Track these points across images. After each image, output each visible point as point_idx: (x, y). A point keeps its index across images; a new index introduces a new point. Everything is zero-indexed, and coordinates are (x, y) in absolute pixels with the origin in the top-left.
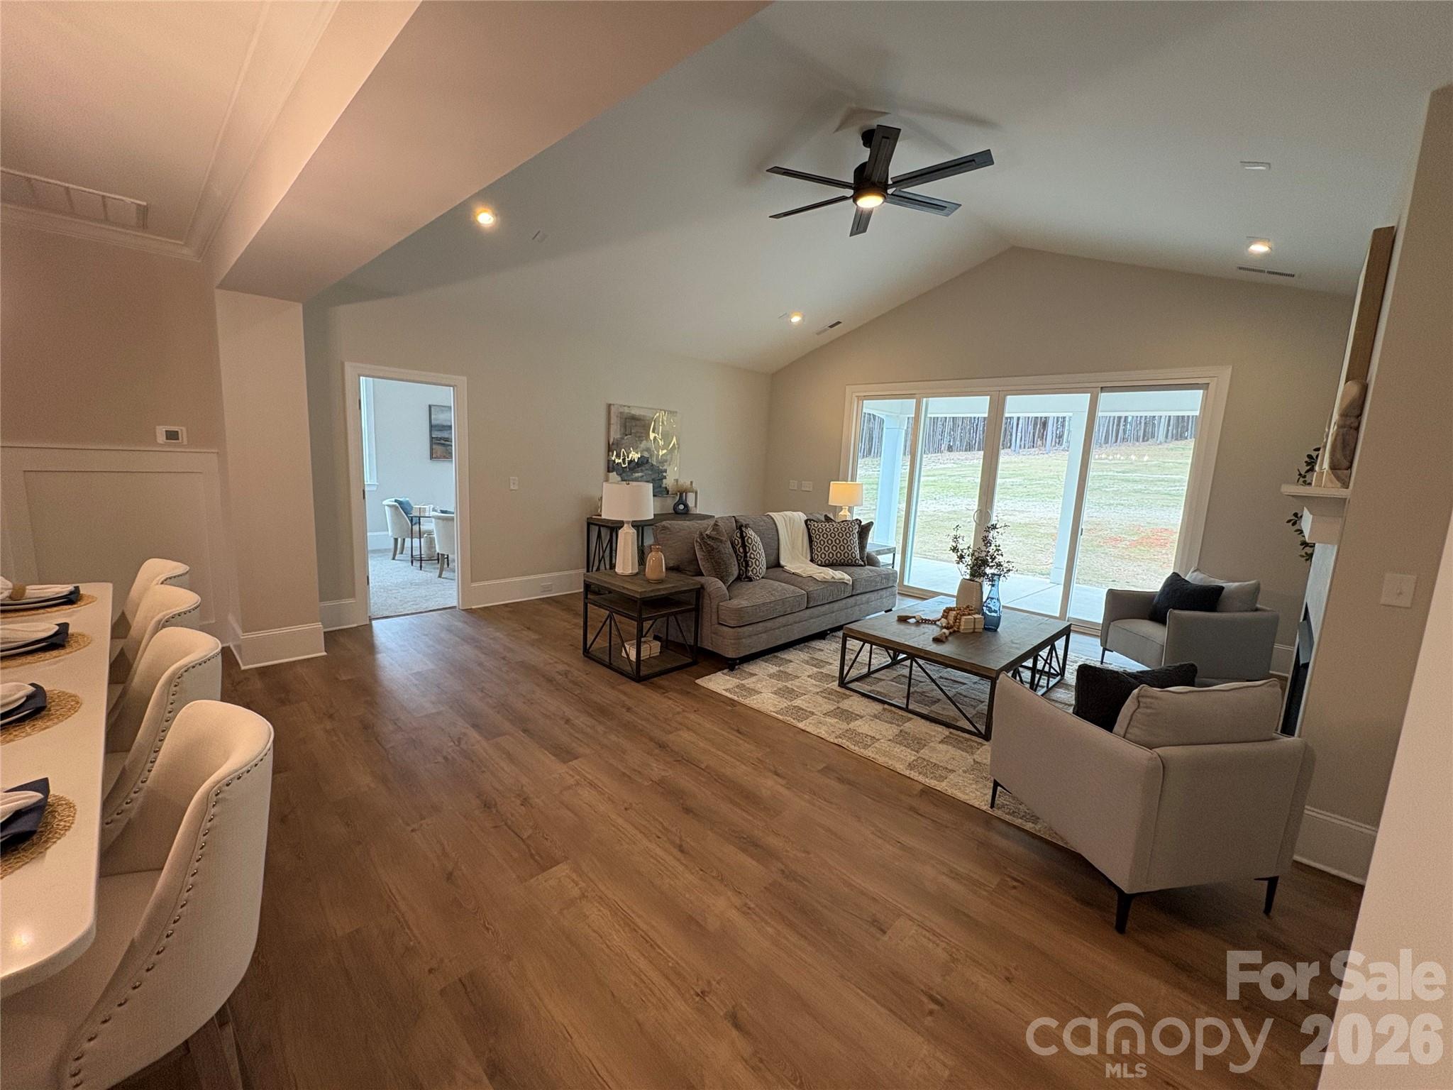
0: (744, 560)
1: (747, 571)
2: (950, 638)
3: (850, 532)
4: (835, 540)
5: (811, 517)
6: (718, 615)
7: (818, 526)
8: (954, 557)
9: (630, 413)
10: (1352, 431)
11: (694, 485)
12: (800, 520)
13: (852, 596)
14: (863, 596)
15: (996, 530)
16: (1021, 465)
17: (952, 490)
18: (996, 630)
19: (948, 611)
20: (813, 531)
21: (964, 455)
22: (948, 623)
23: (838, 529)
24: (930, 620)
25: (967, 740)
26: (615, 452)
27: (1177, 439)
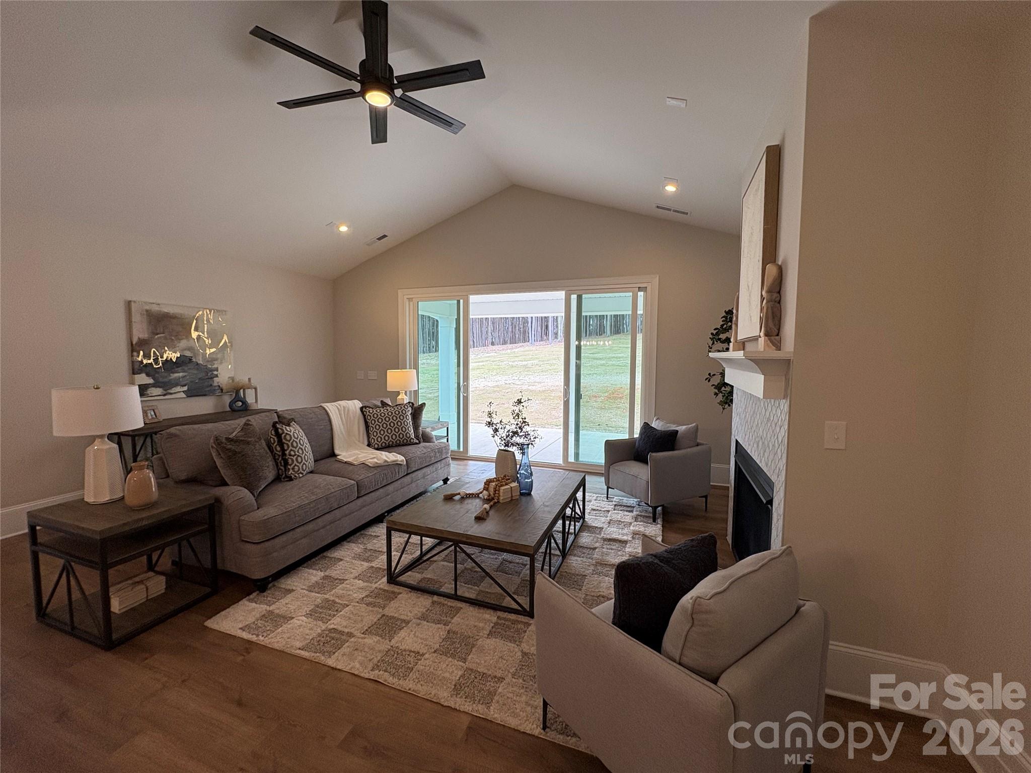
0: (282, 459)
1: (286, 470)
2: (491, 513)
3: (403, 415)
4: (390, 424)
5: (367, 404)
6: (240, 531)
7: (373, 411)
8: (490, 431)
9: (161, 311)
10: (776, 303)
11: (252, 381)
12: (355, 407)
13: (407, 474)
14: (419, 472)
15: (522, 404)
16: (537, 352)
17: (495, 371)
18: (529, 494)
19: (488, 482)
20: (369, 417)
21: (501, 347)
22: (489, 495)
23: (392, 413)
24: (473, 494)
25: (514, 622)
26: (141, 353)
27: (616, 334)
